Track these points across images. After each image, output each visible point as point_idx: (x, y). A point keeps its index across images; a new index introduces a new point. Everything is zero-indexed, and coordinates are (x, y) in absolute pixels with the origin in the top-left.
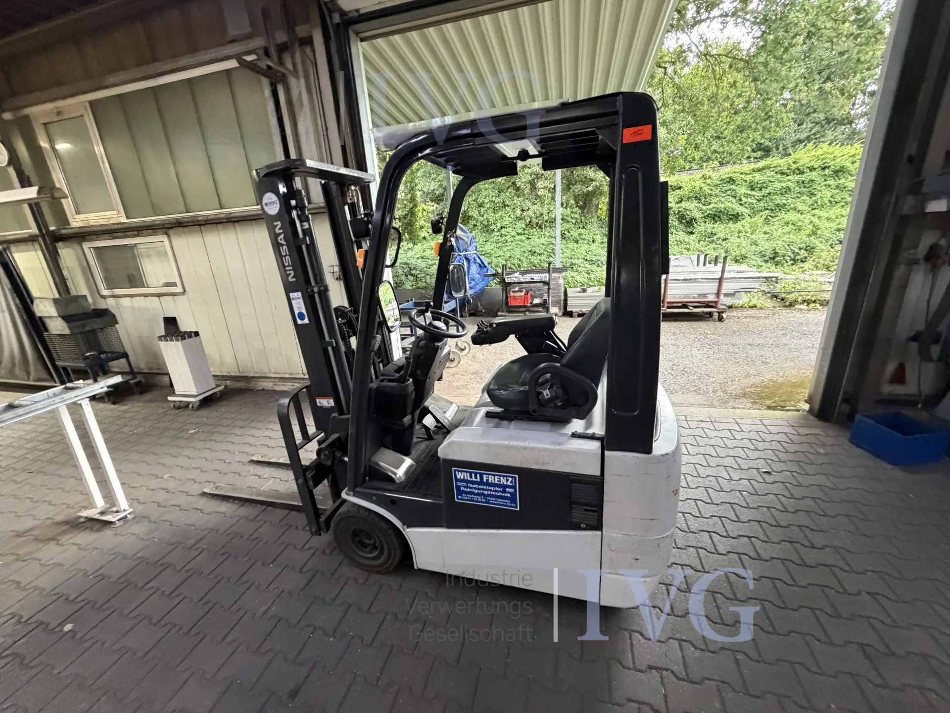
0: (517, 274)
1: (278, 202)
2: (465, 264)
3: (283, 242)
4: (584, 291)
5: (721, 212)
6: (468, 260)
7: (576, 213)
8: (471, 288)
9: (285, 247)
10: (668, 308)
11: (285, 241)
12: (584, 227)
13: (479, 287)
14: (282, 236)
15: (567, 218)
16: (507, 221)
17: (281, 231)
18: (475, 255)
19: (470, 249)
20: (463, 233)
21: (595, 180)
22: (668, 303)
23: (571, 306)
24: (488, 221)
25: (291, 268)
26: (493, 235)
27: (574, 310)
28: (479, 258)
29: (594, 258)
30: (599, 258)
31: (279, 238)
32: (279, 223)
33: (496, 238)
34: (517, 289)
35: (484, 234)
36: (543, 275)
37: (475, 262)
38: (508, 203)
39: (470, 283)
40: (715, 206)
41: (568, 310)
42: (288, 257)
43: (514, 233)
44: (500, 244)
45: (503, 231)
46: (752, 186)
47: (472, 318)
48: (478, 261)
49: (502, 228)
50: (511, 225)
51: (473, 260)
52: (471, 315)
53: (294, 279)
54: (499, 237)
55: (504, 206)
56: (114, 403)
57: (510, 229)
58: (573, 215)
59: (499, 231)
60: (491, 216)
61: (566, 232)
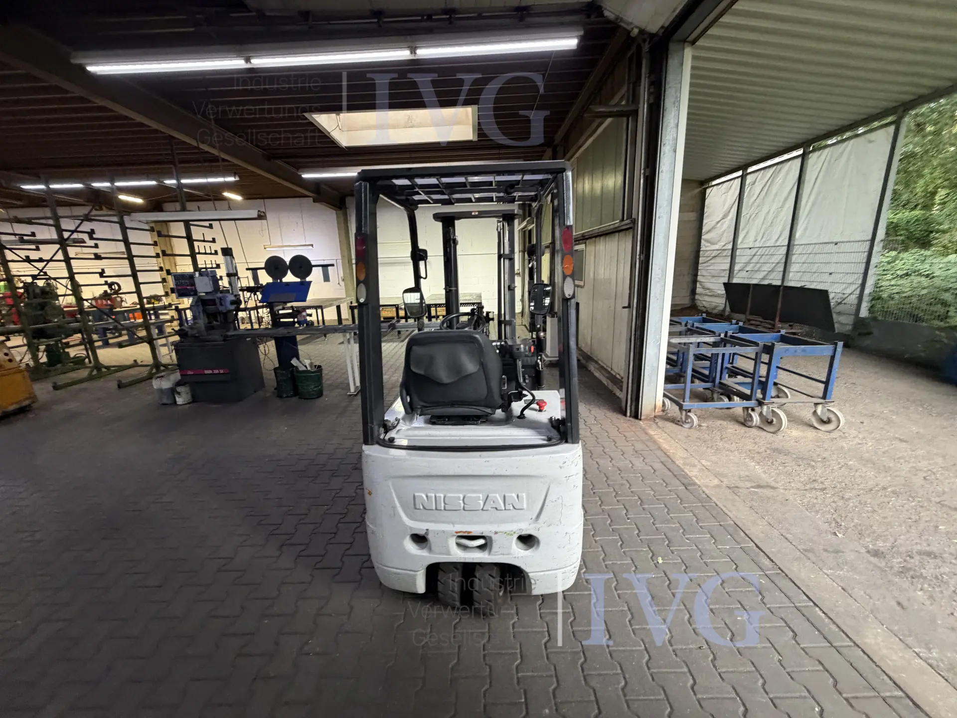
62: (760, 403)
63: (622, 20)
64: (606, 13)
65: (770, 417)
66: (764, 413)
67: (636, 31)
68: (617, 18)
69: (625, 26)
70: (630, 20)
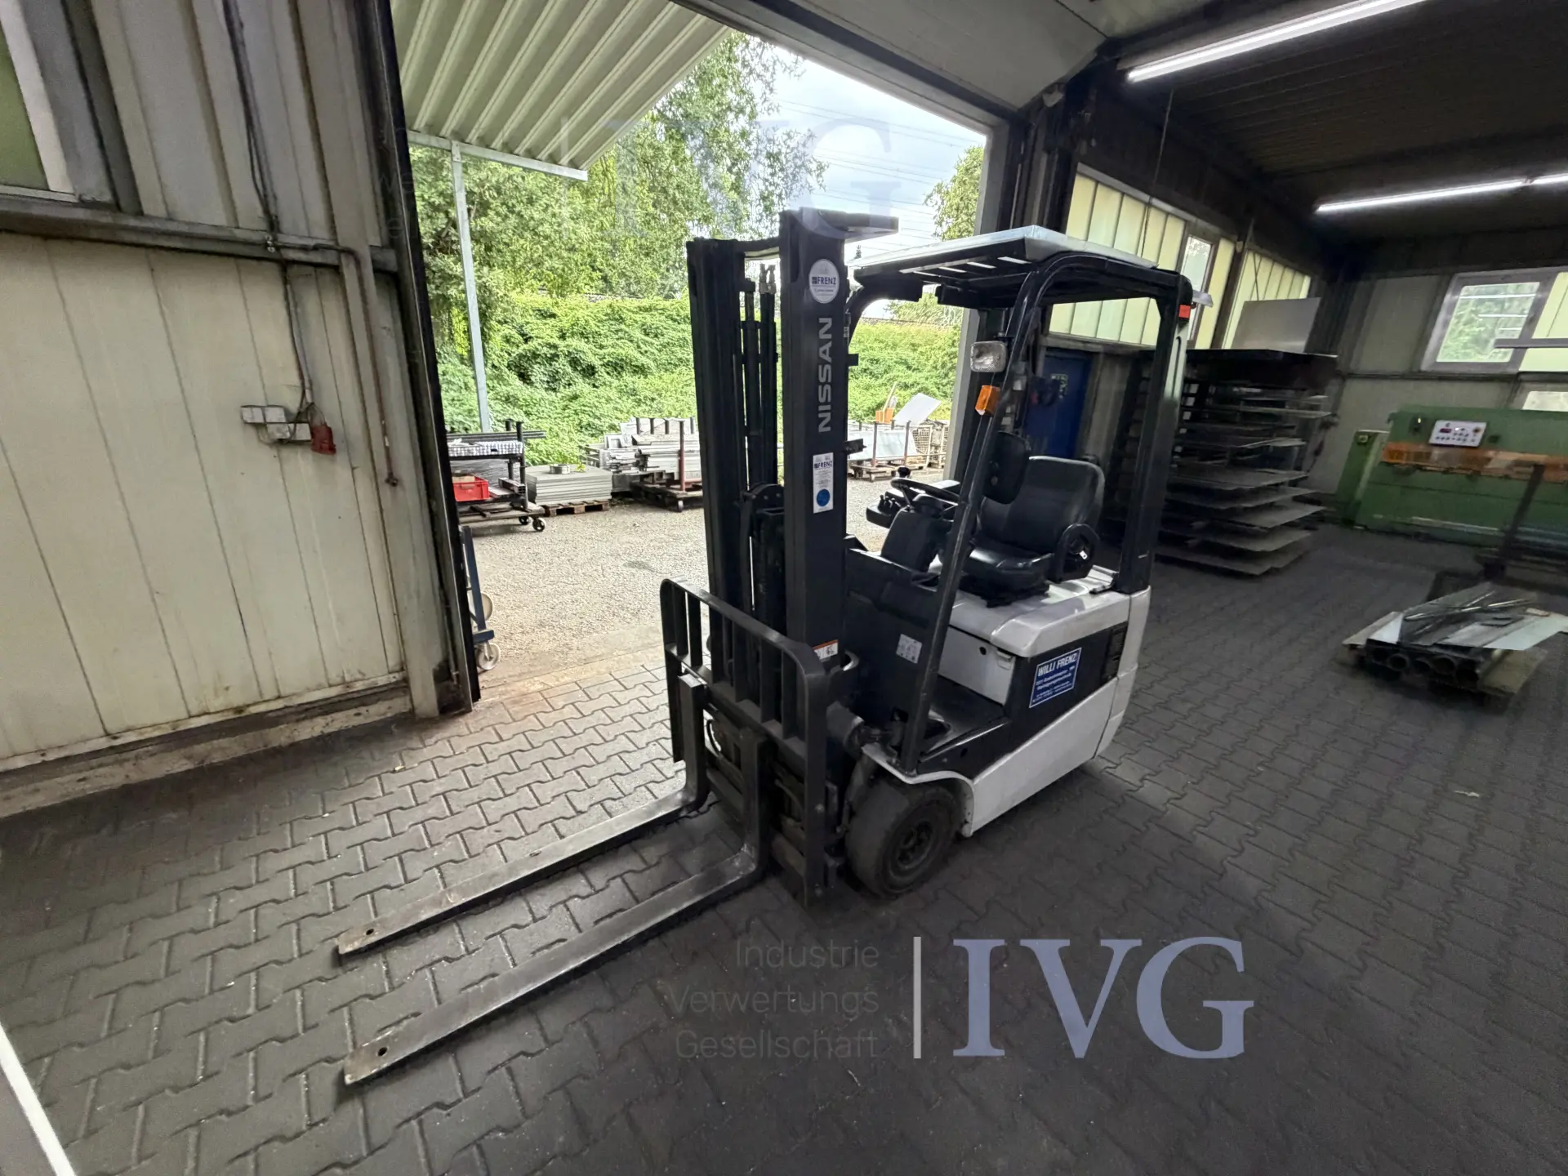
1: (837, 282)
3: (827, 358)
4: (558, 471)
5: (622, 360)
9: (828, 367)
11: (830, 356)
14: (828, 346)
17: (829, 336)
23: (543, 498)
25: (828, 407)
27: (548, 504)
31: (822, 349)
32: (829, 321)
40: (613, 350)
42: (828, 387)
46: (645, 330)
53: (829, 429)
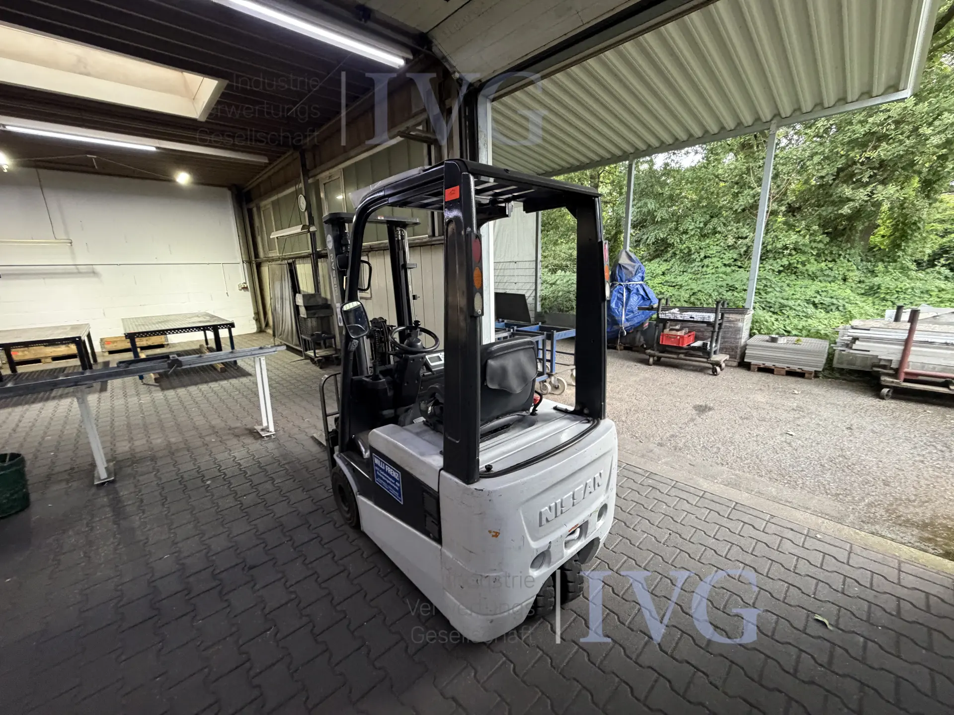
0: (676, 311)
2: (625, 294)
4: (774, 340)
6: (629, 290)
7: (821, 241)
8: (627, 320)
10: (906, 381)
12: (834, 260)
13: (636, 321)
15: (804, 248)
16: (713, 250)
18: (639, 286)
19: (636, 279)
20: (630, 262)
21: (853, 200)
22: (907, 374)
23: (750, 357)
24: (690, 251)
26: (693, 265)
27: (753, 362)
28: (644, 290)
29: (827, 300)
30: (835, 301)
33: (696, 268)
34: (678, 327)
35: (684, 264)
36: (706, 315)
37: (638, 293)
38: (719, 229)
39: (627, 315)
41: (745, 360)
43: (719, 264)
44: (699, 276)
45: (706, 262)
47: (626, 352)
48: (642, 292)
49: (705, 257)
50: (718, 254)
51: (635, 291)
52: (626, 348)
54: (700, 268)
55: (715, 232)
56: (321, 368)
57: (715, 259)
58: (814, 245)
59: (701, 260)
60: (694, 243)
61: (799, 266)
62: (550, 375)
63: (447, 61)
64: (434, 49)
65: (557, 384)
66: (553, 382)
67: (457, 75)
68: (444, 57)
69: (448, 67)
70: (454, 64)
